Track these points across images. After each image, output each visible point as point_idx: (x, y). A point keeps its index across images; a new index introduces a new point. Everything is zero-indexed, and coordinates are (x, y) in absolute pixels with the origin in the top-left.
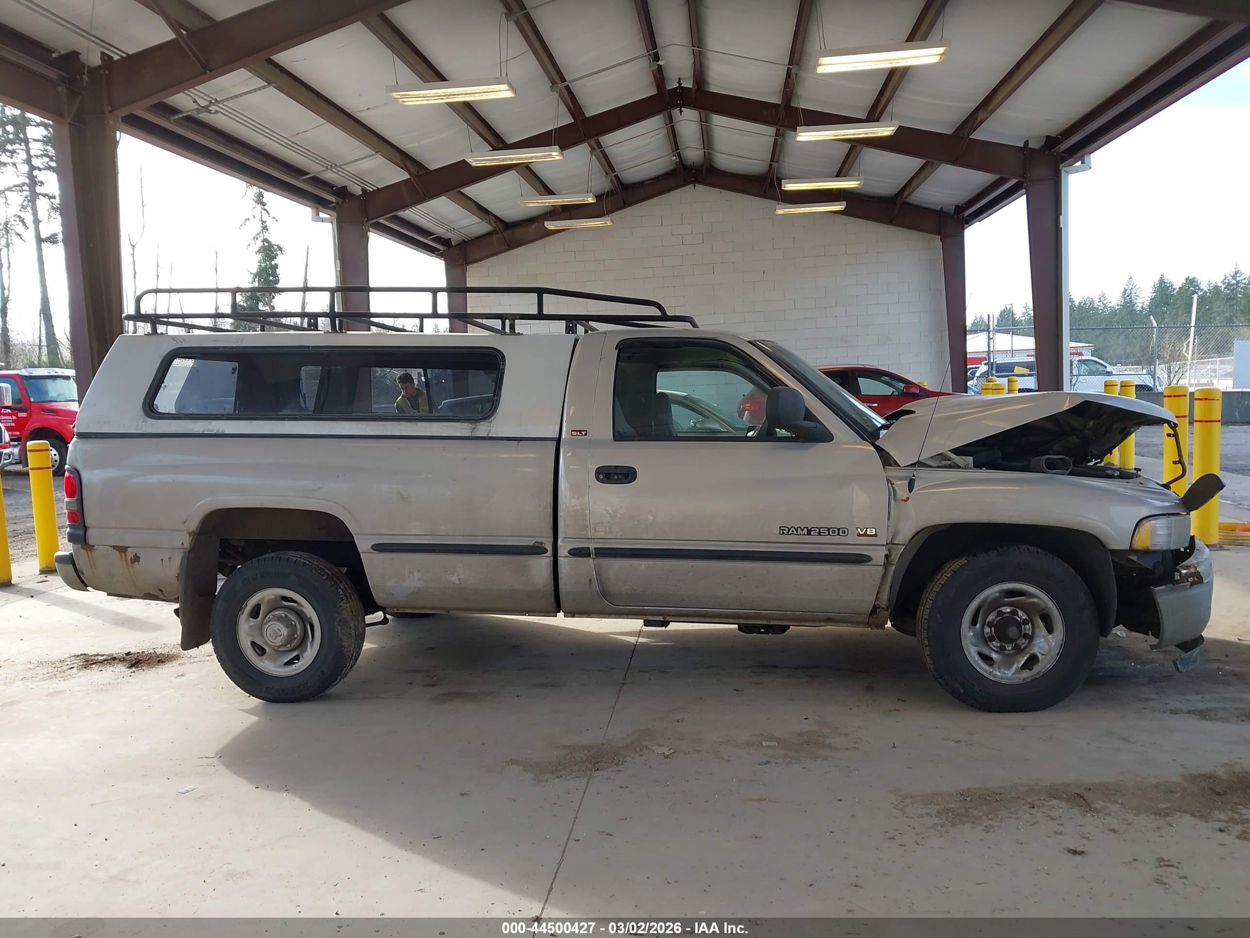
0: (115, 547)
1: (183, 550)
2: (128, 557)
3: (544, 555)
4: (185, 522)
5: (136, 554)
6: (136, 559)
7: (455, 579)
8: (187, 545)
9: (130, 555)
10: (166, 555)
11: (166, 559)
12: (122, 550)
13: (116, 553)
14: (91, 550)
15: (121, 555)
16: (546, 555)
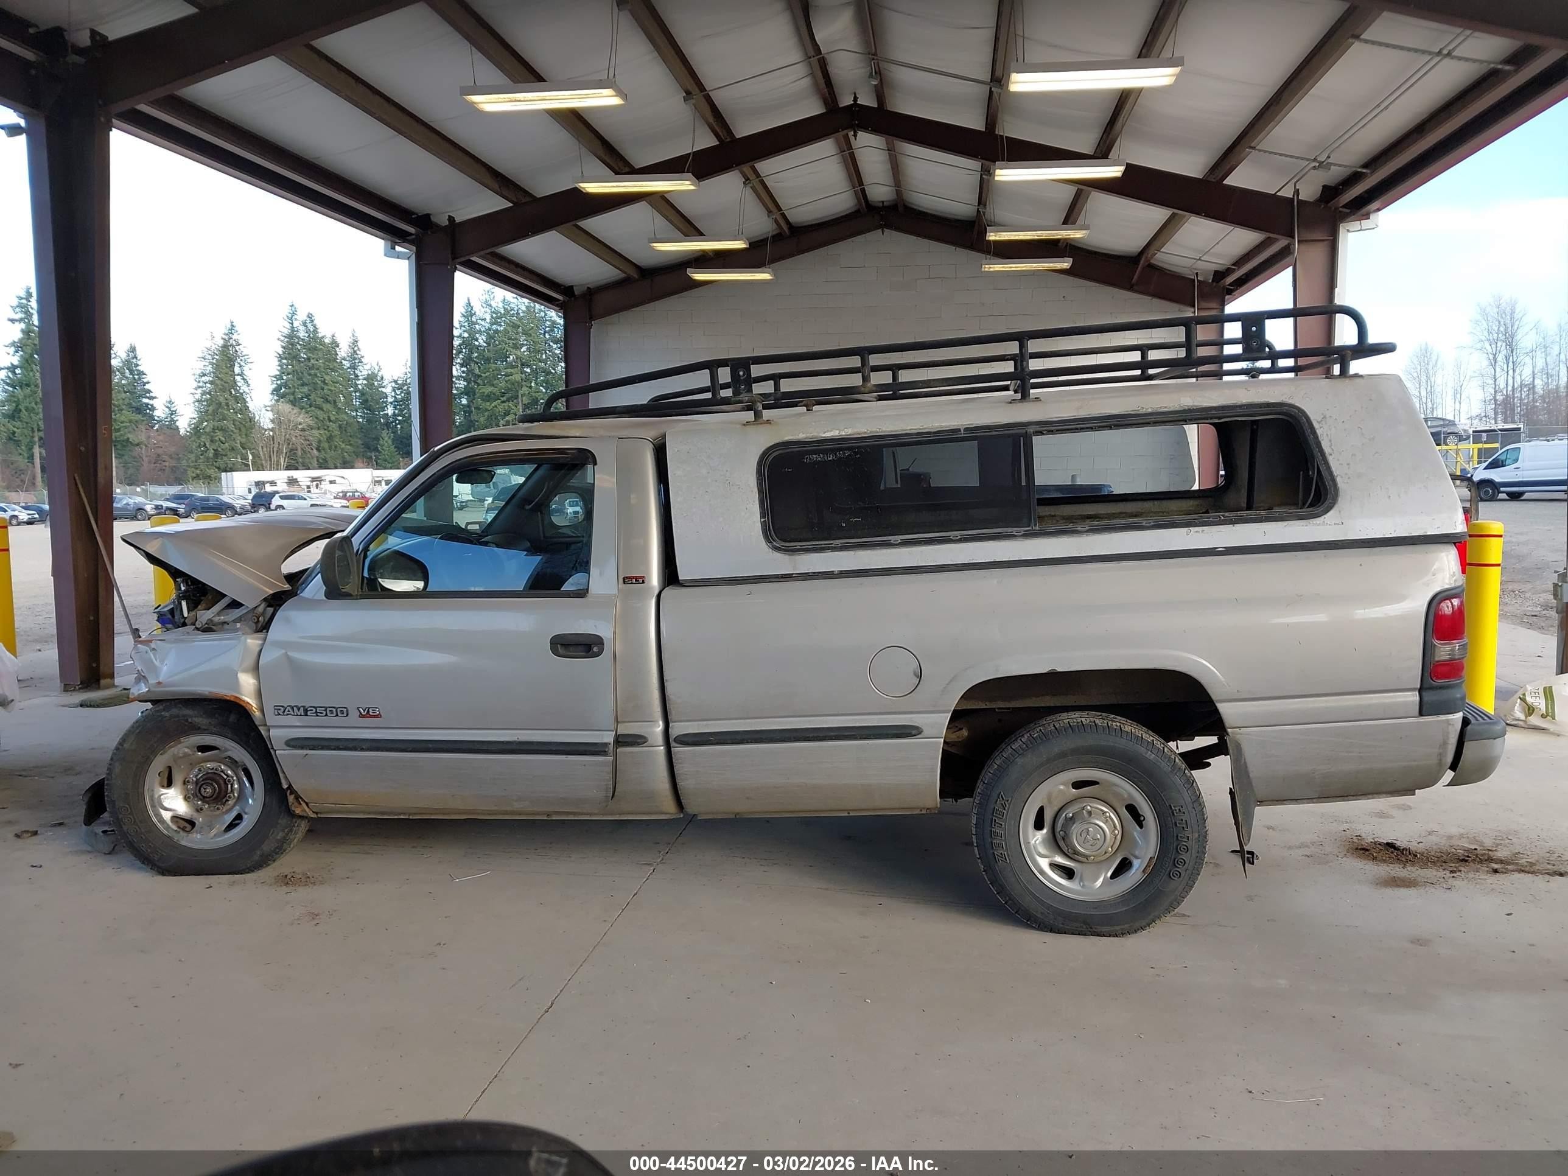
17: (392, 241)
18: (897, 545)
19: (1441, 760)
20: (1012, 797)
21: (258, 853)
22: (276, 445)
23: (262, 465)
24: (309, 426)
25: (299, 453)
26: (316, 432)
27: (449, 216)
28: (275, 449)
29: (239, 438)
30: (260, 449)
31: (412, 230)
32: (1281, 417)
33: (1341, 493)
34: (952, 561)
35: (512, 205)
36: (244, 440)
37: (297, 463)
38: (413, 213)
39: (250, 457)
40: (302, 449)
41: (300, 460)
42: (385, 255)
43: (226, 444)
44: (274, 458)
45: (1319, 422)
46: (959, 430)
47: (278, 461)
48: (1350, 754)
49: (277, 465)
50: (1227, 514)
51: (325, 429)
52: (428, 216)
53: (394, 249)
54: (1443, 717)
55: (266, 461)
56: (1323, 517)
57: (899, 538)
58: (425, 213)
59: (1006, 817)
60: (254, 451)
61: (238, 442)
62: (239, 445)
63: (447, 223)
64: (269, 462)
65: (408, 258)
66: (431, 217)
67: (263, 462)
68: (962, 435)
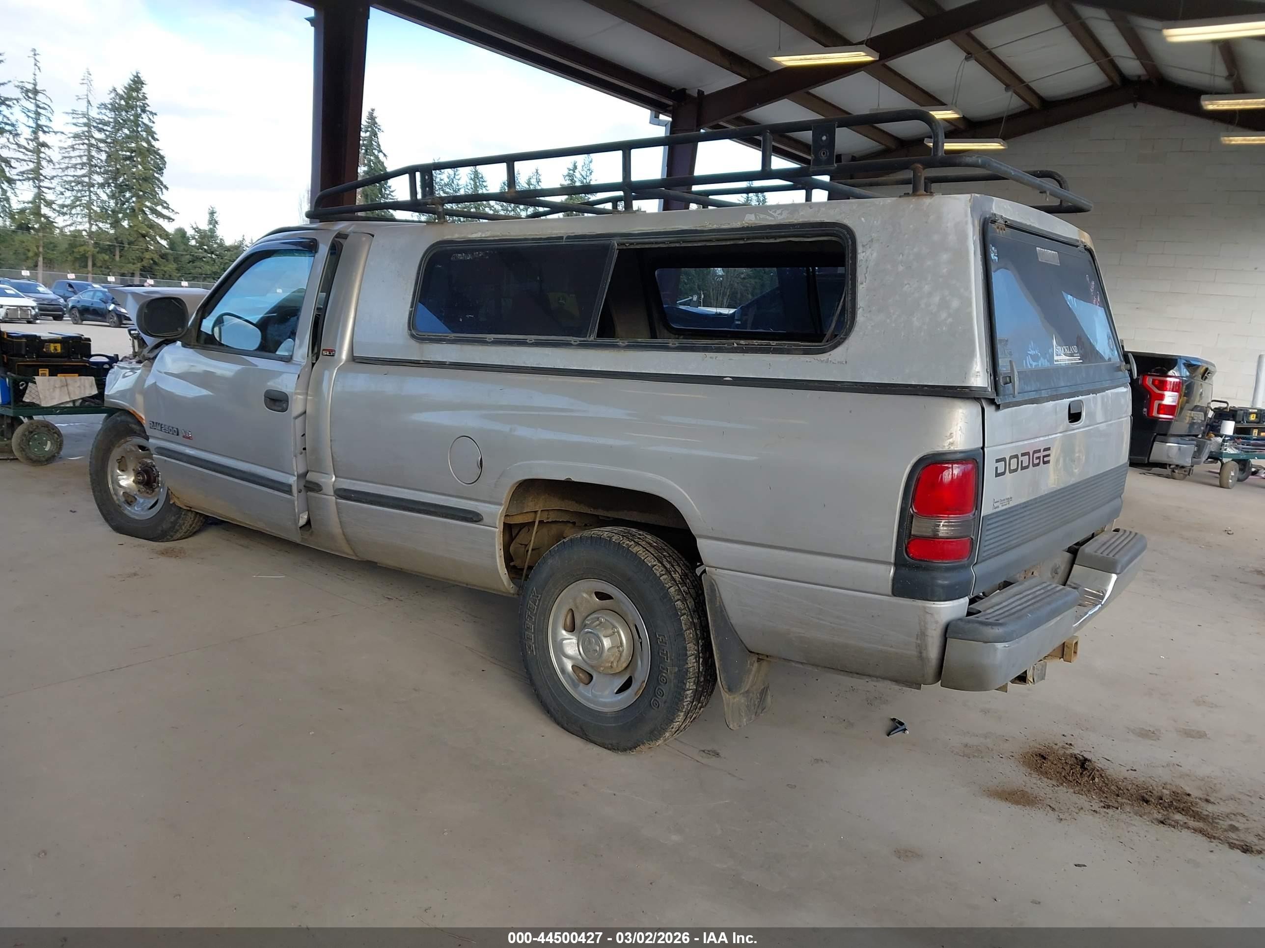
17: (656, 111)
18: (490, 343)
19: (921, 653)
20: (541, 594)
21: (160, 528)
22: (723, 289)
23: (711, 303)
24: (748, 275)
25: (739, 296)
26: (753, 281)
27: (699, 90)
28: (722, 291)
29: (697, 281)
30: (711, 291)
31: (670, 103)
32: (833, 239)
33: (857, 328)
34: (524, 363)
35: (745, 80)
36: (701, 283)
37: (736, 303)
38: (672, 88)
39: (703, 296)
40: (741, 294)
41: (738, 302)
42: (650, 123)
43: (688, 286)
44: (720, 299)
45: (863, 246)
46: (562, 238)
47: (722, 301)
48: (821, 622)
49: (722, 304)
50: (742, 342)
51: (760, 279)
52: (684, 90)
53: (658, 118)
54: (920, 603)
55: (714, 300)
56: (829, 353)
57: (491, 337)
58: (683, 87)
59: (537, 612)
60: (706, 292)
61: (697, 284)
62: (696, 287)
63: (696, 95)
64: (715, 301)
65: (665, 126)
66: (687, 91)
67: (712, 301)
68: (564, 243)
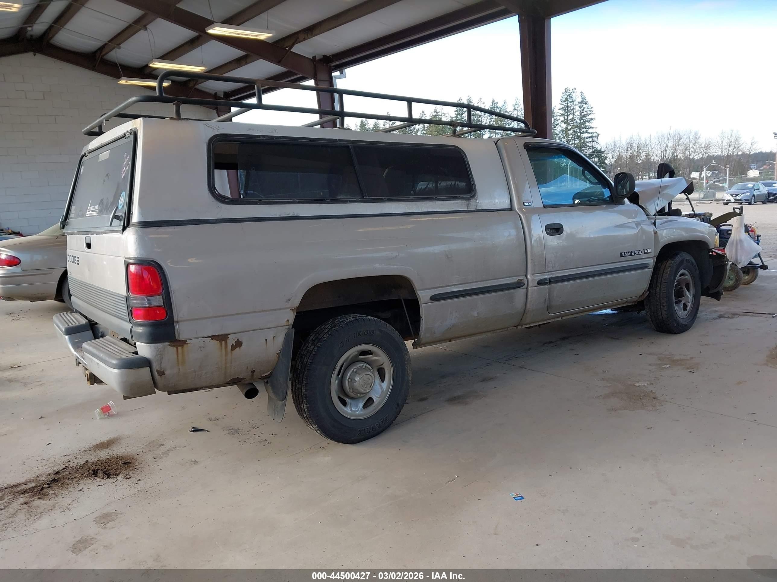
0: (213, 337)
1: (287, 327)
2: (228, 344)
3: (522, 287)
4: (289, 300)
5: (238, 339)
6: (239, 344)
7: (475, 314)
8: (291, 321)
9: (231, 341)
10: (270, 335)
11: (270, 338)
12: (222, 338)
13: (215, 343)
14: (182, 346)
15: (221, 345)
16: (524, 287)
